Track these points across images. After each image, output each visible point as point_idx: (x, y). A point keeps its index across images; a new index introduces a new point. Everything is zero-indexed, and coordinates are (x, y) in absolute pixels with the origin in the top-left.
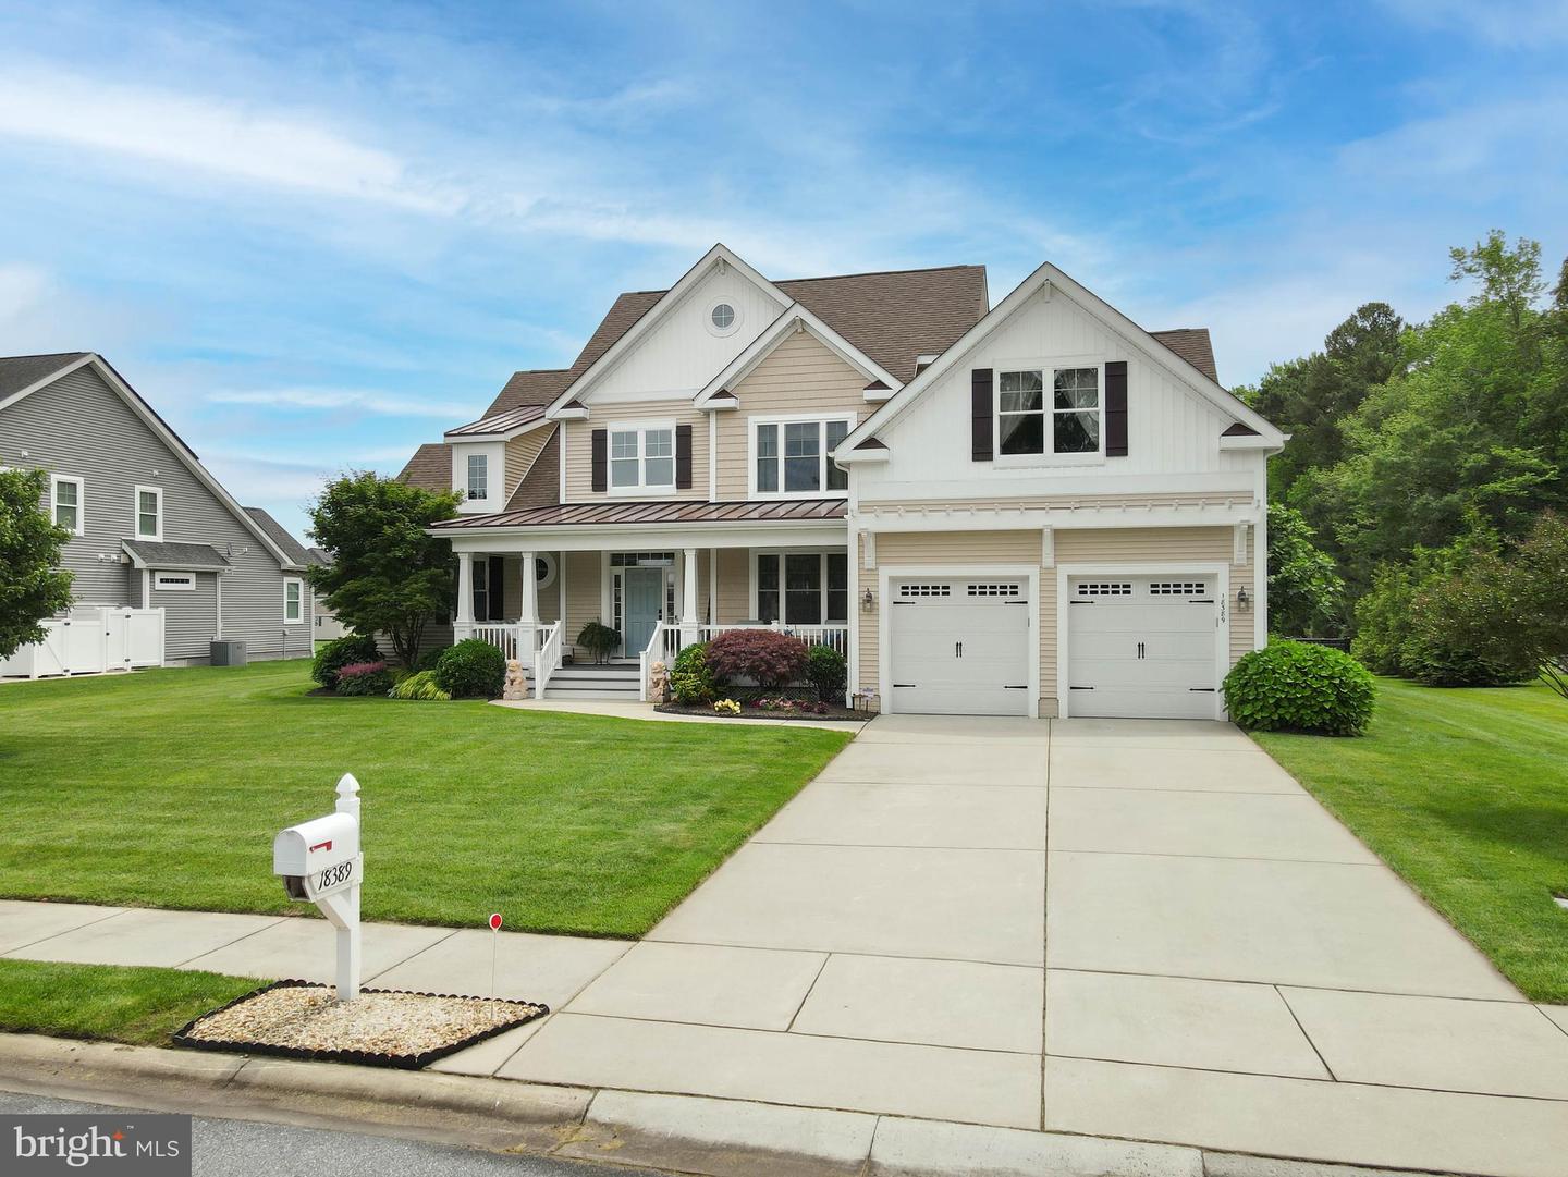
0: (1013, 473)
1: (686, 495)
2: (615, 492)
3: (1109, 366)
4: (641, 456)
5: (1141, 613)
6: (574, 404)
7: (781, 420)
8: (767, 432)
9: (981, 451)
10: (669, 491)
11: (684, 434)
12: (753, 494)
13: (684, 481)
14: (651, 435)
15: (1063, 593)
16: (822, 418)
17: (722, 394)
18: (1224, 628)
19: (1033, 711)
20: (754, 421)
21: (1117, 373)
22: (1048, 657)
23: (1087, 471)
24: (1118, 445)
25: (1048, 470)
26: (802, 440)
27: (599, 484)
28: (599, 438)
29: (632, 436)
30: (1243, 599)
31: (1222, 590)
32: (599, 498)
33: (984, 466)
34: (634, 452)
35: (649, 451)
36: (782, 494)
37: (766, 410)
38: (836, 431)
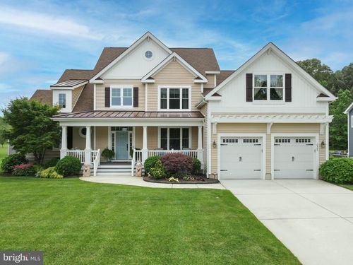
0: (258, 105)
1: (136, 109)
2: (112, 107)
3: (286, 75)
4: (122, 96)
5: (293, 148)
6: (99, 79)
7: (168, 87)
8: (163, 92)
9: (249, 99)
10: (131, 107)
11: (136, 90)
12: (159, 109)
13: (136, 104)
14: (125, 90)
15: (273, 142)
16: (181, 87)
17: (150, 78)
18: (317, 152)
19: (264, 177)
20: (159, 87)
21: (288, 77)
22: (268, 161)
23: (280, 105)
24: (289, 99)
25: (268, 105)
26: (175, 93)
27: (107, 104)
28: (107, 90)
29: (119, 90)
30: (323, 144)
31: (317, 142)
32: (107, 109)
33: (250, 103)
34: (119, 95)
35: (124, 95)
36: (168, 110)
37: (163, 84)
38: (185, 91)
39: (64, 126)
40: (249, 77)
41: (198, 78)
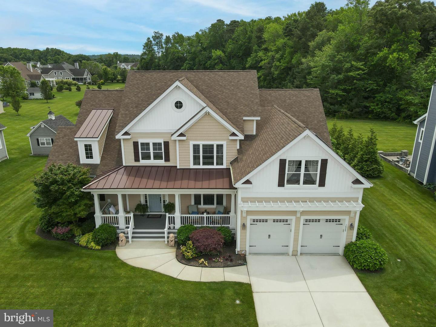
0: (290, 190)
1: (168, 164)
2: (143, 162)
3: (322, 160)
4: (152, 151)
6: (126, 133)
7: (201, 143)
8: (196, 148)
9: (281, 184)
10: (161, 162)
11: (167, 144)
12: (192, 166)
13: (167, 159)
14: (154, 144)
15: (302, 222)
16: (215, 143)
17: (182, 135)
18: (345, 233)
19: (291, 254)
20: (192, 143)
21: (324, 163)
22: (296, 240)
23: (313, 190)
24: (322, 184)
25: (301, 190)
26: (208, 149)
27: (137, 159)
28: (136, 144)
30: (352, 226)
31: (346, 222)
32: (137, 164)
33: (281, 188)
34: (149, 149)
35: (154, 149)
36: (201, 166)
37: (196, 140)
38: (220, 147)
39: (95, 193)
40: (283, 163)
41: (234, 134)
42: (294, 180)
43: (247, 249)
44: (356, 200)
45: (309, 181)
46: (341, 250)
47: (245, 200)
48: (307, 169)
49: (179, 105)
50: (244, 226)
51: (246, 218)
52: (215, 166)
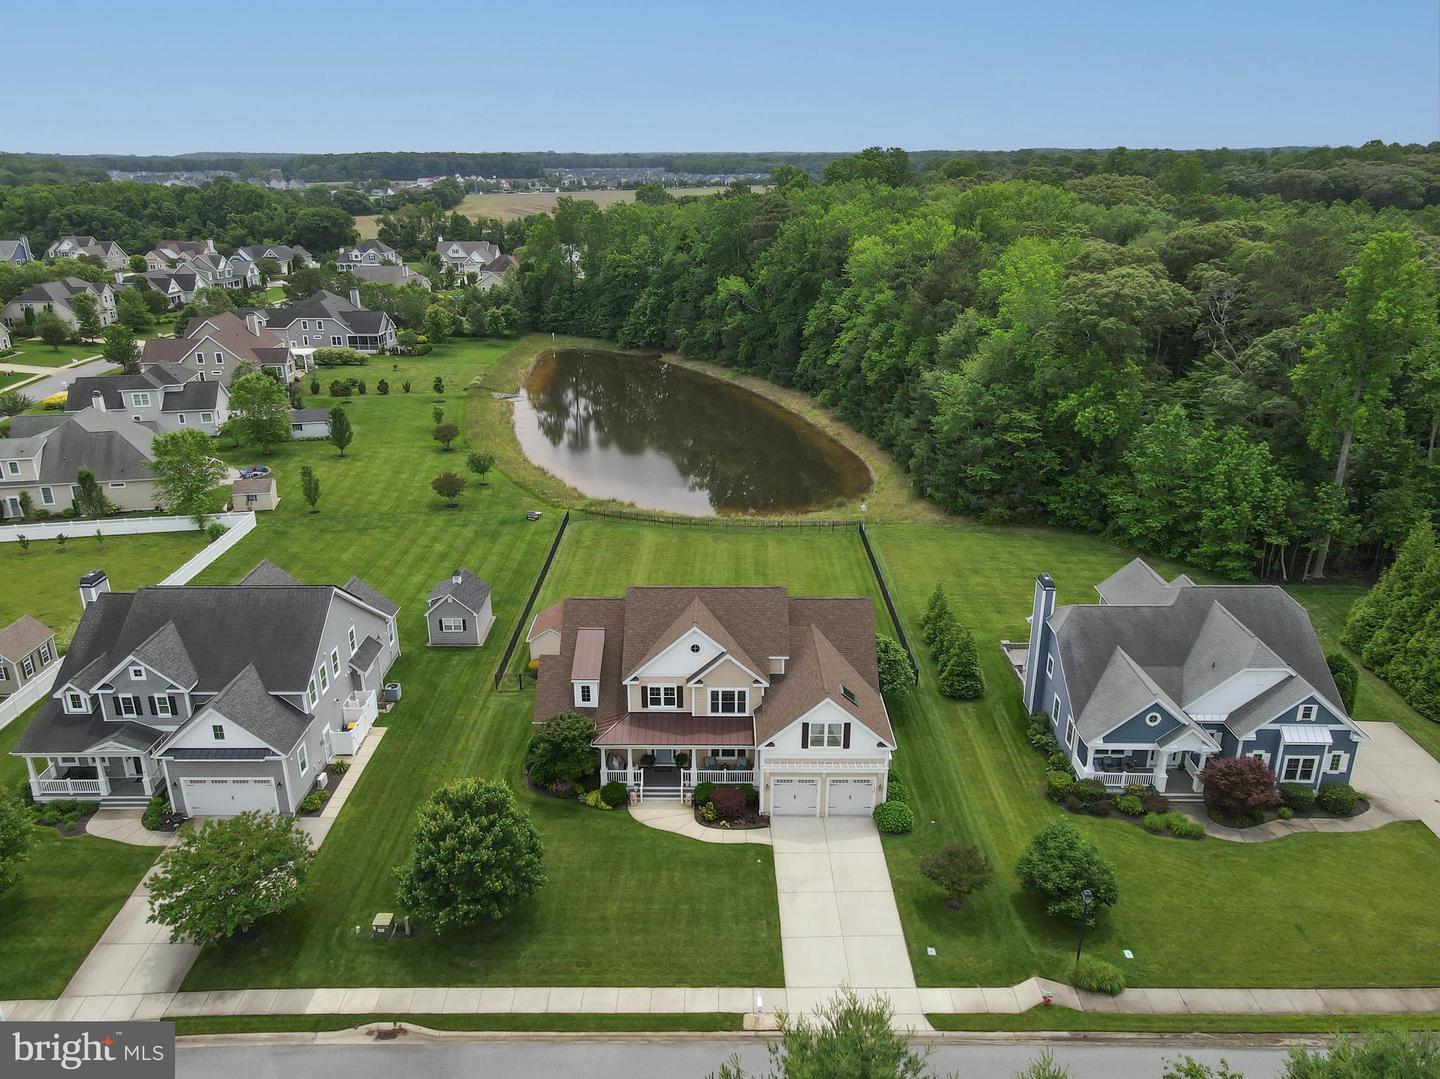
0: (813, 751)
1: (680, 710)
2: (652, 708)
3: (845, 724)
4: (662, 696)
5: (850, 788)
6: (636, 679)
7: (720, 690)
8: (715, 695)
9: (805, 745)
10: (673, 708)
11: (680, 689)
12: (709, 714)
13: (680, 705)
14: (666, 689)
15: (829, 783)
16: (736, 690)
17: (698, 682)
18: (874, 795)
19: (818, 815)
20: (710, 690)
21: (847, 726)
22: (823, 803)
23: (838, 751)
24: (847, 745)
25: (825, 751)
26: (728, 696)
27: (645, 705)
28: (644, 689)
29: (658, 689)
30: (880, 787)
31: (875, 783)
32: (645, 710)
33: (805, 750)
34: (659, 694)
35: (665, 695)
36: (720, 714)
37: (715, 686)
38: (742, 695)
39: (603, 749)
40: (805, 726)
41: (757, 681)
42: (818, 742)
43: (772, 810)
44: (882, 761)
45: (833, 742)
46: (872, 810)
47: (768, 761)
48: (830, 732)
49: (695, 649)
50: (767, 787)
51: (769, 779)
52: (736, 714)
